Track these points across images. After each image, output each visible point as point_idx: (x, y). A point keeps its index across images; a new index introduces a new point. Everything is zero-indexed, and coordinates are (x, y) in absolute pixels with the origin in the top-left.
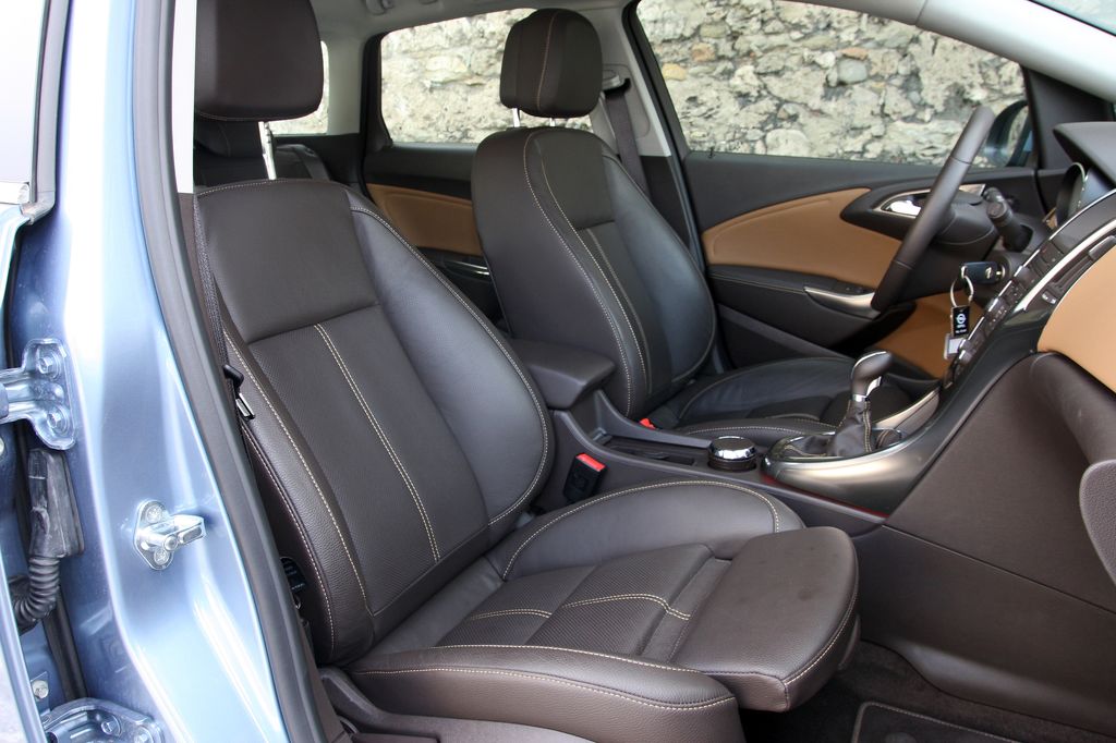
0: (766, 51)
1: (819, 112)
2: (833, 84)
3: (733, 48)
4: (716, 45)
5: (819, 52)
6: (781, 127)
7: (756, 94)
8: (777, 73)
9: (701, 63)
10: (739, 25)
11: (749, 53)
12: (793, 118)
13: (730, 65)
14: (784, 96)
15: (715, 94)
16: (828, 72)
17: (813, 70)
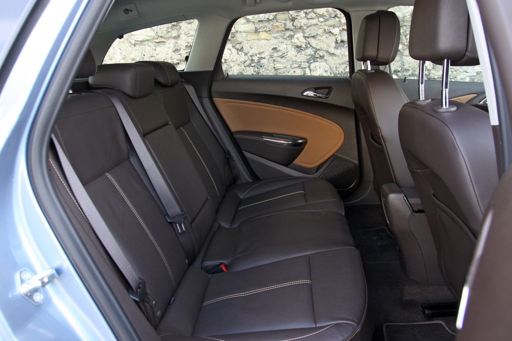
0: (308, 27)
1: (333, 54)
2: (339, 42)
3: (293, 25)
4: (285, 24)
5: (332, 28)
6: (317, 61)
7: (305, 46)
8: (313, 37)
9: (278, 32)
10: (296, 14)
11: (301, 27)
12: (322, 57)
13: (292, 33)
14: (318, 47)
15: (285, 46)
16: (336, 36)
17: (330, 36)
